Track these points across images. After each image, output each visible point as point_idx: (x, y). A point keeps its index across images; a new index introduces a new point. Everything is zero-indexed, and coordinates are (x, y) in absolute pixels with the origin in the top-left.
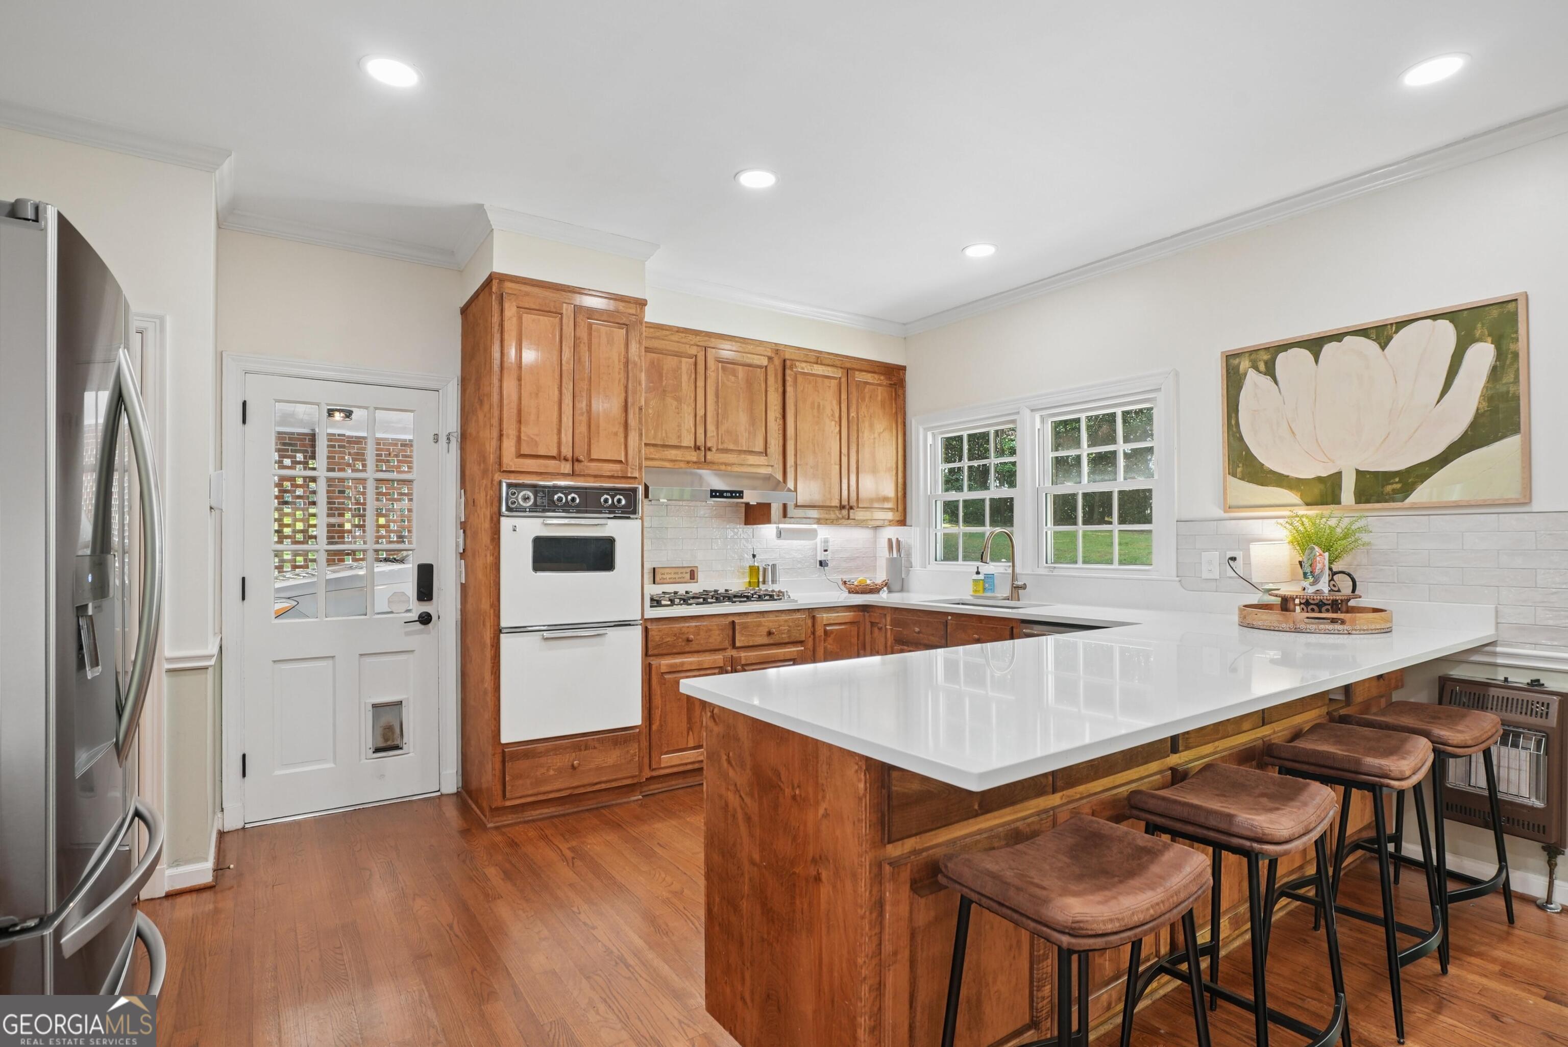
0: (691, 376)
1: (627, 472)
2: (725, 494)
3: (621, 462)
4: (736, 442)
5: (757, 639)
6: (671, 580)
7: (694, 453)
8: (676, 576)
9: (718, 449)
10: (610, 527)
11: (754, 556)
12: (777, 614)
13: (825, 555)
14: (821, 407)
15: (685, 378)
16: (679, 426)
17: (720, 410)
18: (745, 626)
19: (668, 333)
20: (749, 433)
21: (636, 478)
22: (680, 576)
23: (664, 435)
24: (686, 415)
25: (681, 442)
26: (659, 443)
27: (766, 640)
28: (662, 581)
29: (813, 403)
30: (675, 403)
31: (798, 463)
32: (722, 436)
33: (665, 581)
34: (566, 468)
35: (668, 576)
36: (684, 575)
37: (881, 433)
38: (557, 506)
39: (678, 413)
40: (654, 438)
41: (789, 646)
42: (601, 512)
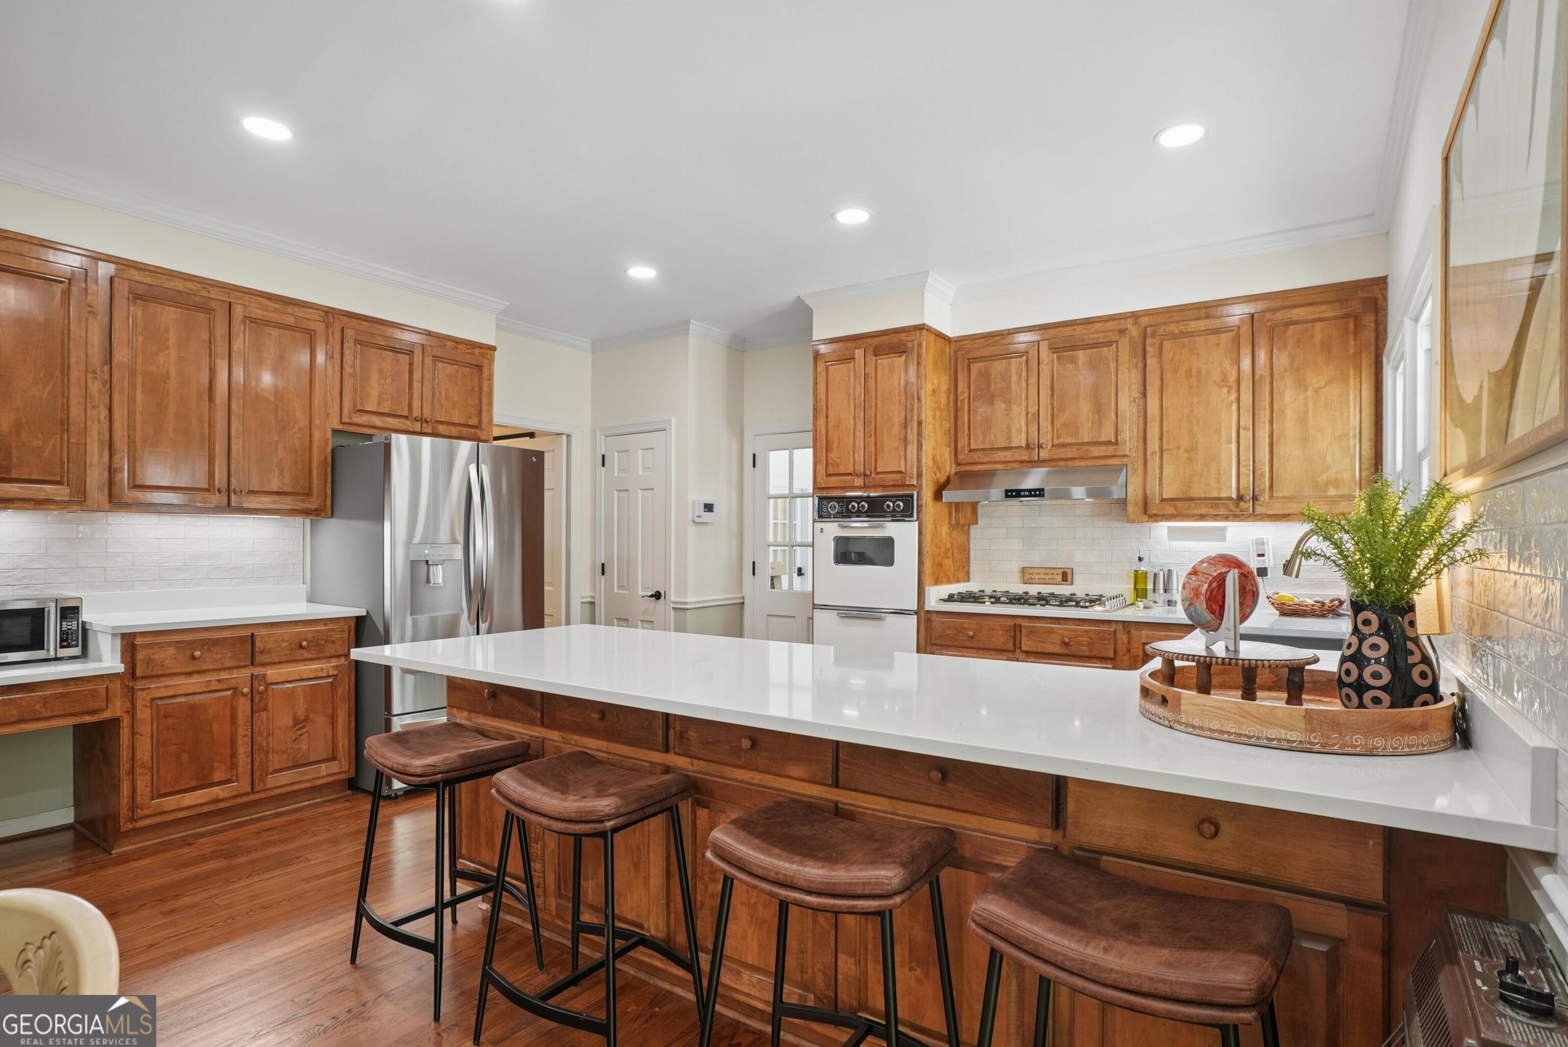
0: (1021, 375)
1: (905, 481)
2: (1022, 494)
3: (901, 472)
4: (1076, 434)
5: (1047, 646)
6: (1040, 581)
7: (1025, 452)
8: (1047, 577)
9: (1053, 445)
10: (891, 529)
11: (1140, 559)
12: (1078, 623)
13: (1258, 561)
14: (1203, 373)
15: (1014, 378)
16: (1009, 427)
17: (1055, 404)
18: (1032, 631)
19: (999, 338)
20: (1093, 422)
21: (914, 485)
22: (1051, 576)
23: (992, 438)
24: (1016, 415)
25: (1010, 443)
26: (988, 447)
27: (1058, 649)
28: (1030, 581)
29: (1189, 371)
30: (1003, 406)
31: (1165, 447)
32: (1057, 431)
33: (1034, 581)
34: (859, 482)
35: (1037, 577)
36: (1055, 576)
37: (1320, 388)
38: (852, 513)
39: (1007, 415)
40: (983, 443)
41: (1094, 660)
42: (884, 516)
